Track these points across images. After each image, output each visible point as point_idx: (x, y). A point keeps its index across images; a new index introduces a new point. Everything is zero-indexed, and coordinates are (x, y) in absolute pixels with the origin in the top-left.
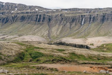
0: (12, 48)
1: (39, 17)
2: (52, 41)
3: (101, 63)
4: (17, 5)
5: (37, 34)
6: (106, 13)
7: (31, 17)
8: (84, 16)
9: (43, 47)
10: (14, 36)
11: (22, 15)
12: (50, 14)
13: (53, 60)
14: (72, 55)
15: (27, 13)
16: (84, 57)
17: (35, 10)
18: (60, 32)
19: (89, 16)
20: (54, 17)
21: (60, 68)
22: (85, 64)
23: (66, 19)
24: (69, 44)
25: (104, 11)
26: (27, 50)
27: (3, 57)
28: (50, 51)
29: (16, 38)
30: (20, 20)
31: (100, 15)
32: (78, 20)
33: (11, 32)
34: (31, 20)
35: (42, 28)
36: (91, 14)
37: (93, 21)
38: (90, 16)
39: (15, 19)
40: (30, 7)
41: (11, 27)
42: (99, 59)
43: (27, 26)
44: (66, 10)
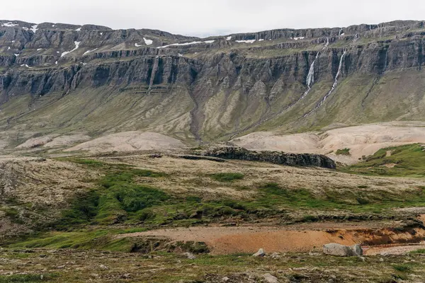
0: (55, 179)
1: (155, 66)
2: (199, 148)
3: (370, 214)
4: (79, 30)
5: (151, 126)
6: (390, 41)
7: (130, 67)
8: (314, 54)
9: (167, 171)
10: (75, 138)
11: (97, 63)
12: (195, 56)
13: (199, 213)
14: (267, 191)
15: (115, 54)
16: (312, 196)
17: (144, 43)
18: (231, 114)
19: (331, 54)
20: (208, 64)
21: (219, 241)
22: (313, 220)
23: (251, 70)
24: (259, 156)
25: (383, 33)
26: (107, 181)
27: (22, 212)
28: (190, 181)
29: (80, 142)
30: (93, 82)
31: (370, 47)
32: (293, 69)
33: (63, 124)
34: (130, 79)
35: (169, 104)
36: (335, 46)
37: (346, 69)
38: (335, 52)
39: (72, 78)
40: (125, 34)
41: (62, 107)
42: (362, 203)
43: (118, 99)
44: (250, 36)
